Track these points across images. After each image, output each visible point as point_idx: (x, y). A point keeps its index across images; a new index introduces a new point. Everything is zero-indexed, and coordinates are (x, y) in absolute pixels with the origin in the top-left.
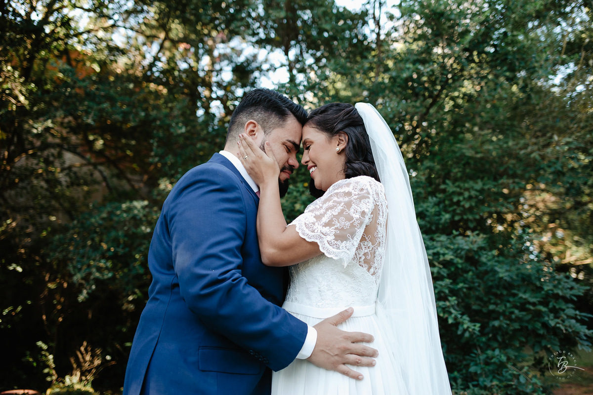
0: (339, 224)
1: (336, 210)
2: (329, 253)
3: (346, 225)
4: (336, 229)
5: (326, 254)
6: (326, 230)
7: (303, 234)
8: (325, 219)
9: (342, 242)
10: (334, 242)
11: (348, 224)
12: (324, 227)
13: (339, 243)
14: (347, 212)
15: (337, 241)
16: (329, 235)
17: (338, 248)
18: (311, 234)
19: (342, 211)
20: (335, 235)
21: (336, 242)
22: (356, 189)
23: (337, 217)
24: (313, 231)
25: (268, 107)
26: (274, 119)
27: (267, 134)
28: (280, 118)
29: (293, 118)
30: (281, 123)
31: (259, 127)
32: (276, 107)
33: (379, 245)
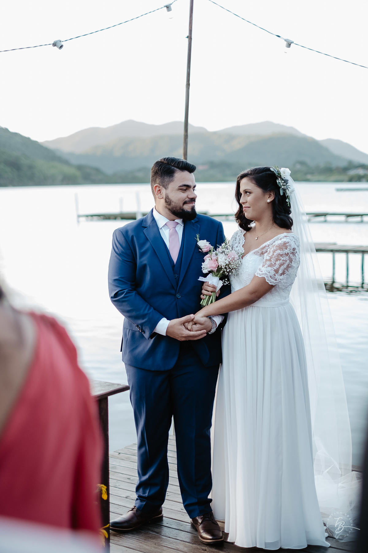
25: (162, 173)
26: (167, 179)
27: (167, 189)
28: (170, 176)
29: (178, 172)
30: (171, 179)
31: (161, 187)
32: (165, 171)
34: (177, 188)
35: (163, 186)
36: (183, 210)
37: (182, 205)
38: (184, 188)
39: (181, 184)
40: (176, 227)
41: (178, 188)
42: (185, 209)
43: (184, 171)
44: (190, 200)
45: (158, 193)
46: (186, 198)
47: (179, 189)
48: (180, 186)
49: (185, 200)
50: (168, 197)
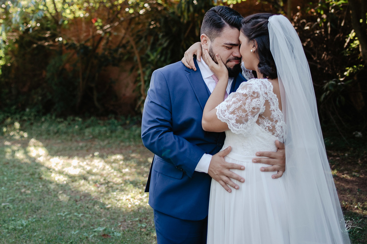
0: (238, 114)
2: (233, 130)
3: (243, 115)
4: (237, 116)
5: (232, 131)
6: (231, 116)
7: (220, 117)
8: (231, 109)
9: (240, 124)
10: (236, 124)
11: (244, 114)
13: (238, 124)
14: (243, 107)
17: (238, 128)
18: (223, 117)
19: (241, 106)
22: (250, 91)
25: (211, 24)
26: (214, 32)
27: (212, 42)
28: (218, 30)
29: (228, 28)
31: (208, 38)
32: (214, 24)
33: (277, 121)
34: (223, 44)
35: (210, 38)
37: (225, 62)
38: (230, 46)
42: (227, 66)
43: (234, 29)
45: (204, 43)
46: (230, 56)
48: (226, 44)
49: (229, 58)
50: (212, 50)
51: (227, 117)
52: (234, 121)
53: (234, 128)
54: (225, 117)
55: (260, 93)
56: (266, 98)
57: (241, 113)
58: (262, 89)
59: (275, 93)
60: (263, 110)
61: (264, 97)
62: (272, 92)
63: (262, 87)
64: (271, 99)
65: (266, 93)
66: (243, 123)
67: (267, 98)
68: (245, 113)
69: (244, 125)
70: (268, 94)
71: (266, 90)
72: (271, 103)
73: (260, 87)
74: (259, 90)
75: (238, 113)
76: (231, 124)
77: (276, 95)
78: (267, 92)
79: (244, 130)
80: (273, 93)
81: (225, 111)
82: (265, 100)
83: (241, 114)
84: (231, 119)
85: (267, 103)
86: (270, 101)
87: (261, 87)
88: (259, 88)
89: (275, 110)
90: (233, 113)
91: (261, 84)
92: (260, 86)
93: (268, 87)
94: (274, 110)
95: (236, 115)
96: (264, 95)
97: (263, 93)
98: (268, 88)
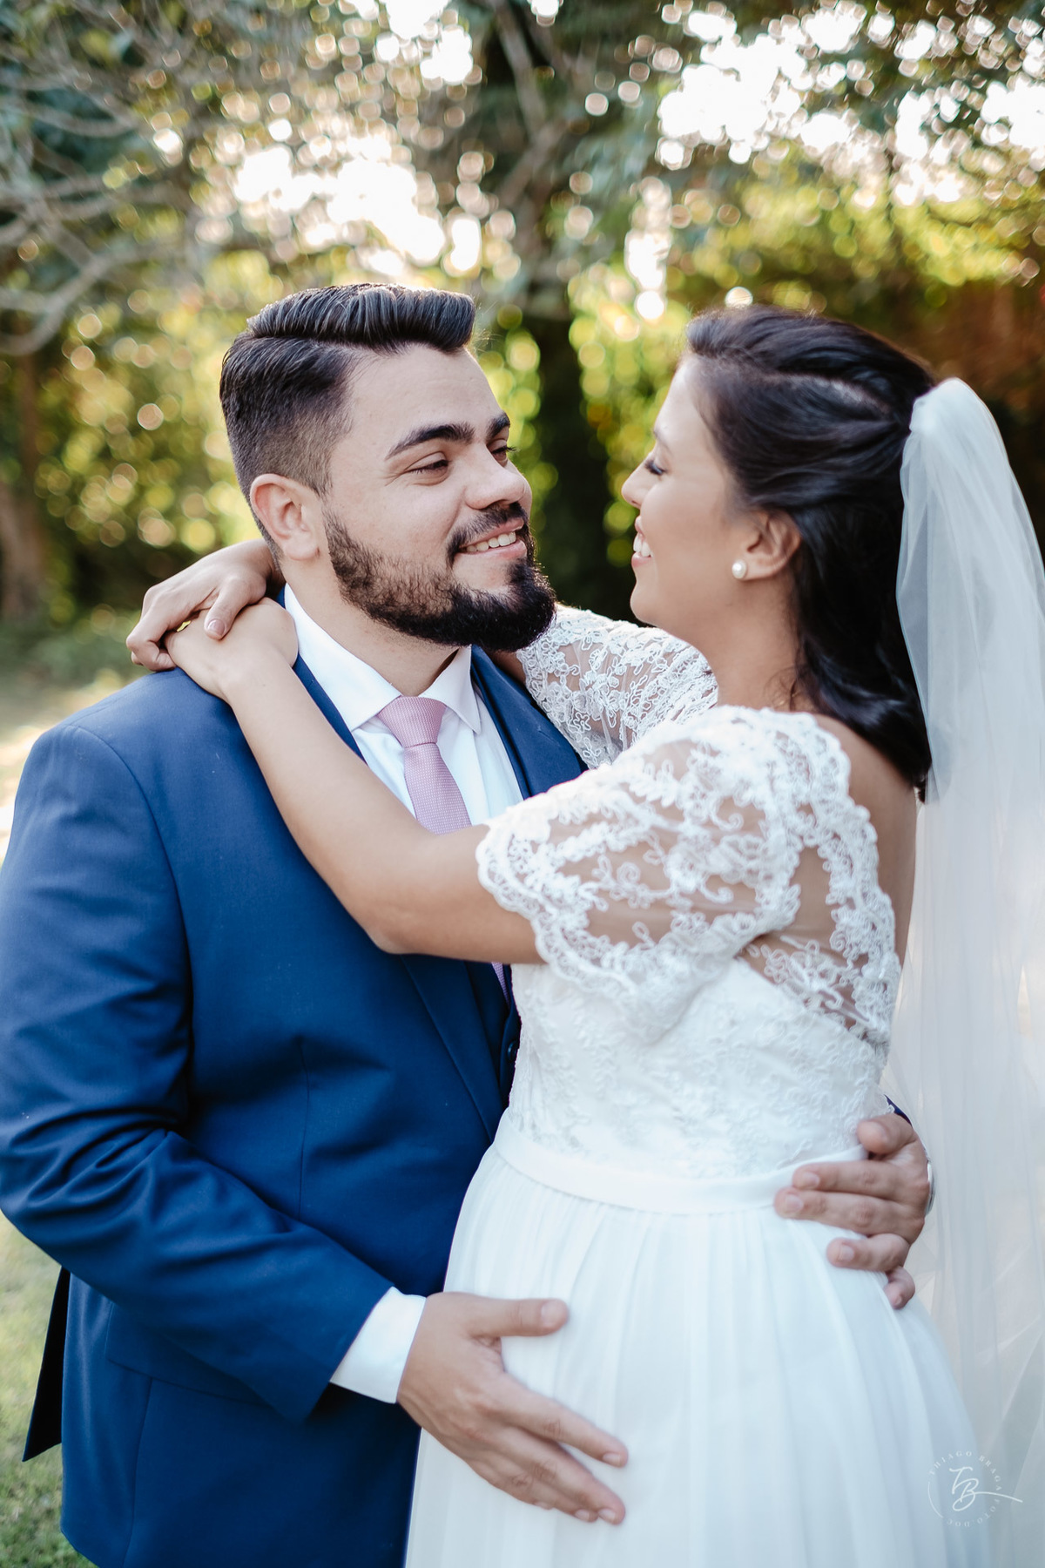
0: (613, 883)
1: (623, 834)
3: (640, 895)
4: (601, 893)
6: (566, 886)
7: (492, 875)
8: (574, 849)
9: (614, 942)
10: (584, 937)
11: (646, 894)
12: (560, 876)
13: (601, 942)
14: (656, 857)
15: (596, 934)
16: (570, 908)
17: (596, 962)
18: (514, 883)
20: (591, 914)
21: (591, 939)
22: (703, 796)
23: (616, 858)
24: (521, 877)
26: (307, 430)
27: (324, 491)
28: (321, 408)
29: (364, 365)
30: (332, 421)
33: (862, 960)
34: (384, 464)
36: (457, 597)
37: (439, 562)
38: (429, 452)
39: (403, 432)
40: (436, 737)
41: (391, 461)
42: (464, 586)
43: (400, 349)
44: (482, 515)
45: (286, 527)
46: (457, 513)
47: (395, 467)
48: (401, 448)
49: (454, 529)
50: (344, 532)
51: (538, 887)
52: (574, 921)
53: (572, 956)
54: (529, 881)
55: (771, 807)
56: (802, 838)
57: (628, 884)
58: (782, 785)
59: (858, 802)
60: (785, 909)
61: (791, 831)
62: (841, 797)
63: (782, 769)
64: (836, 836)
65: (806, 809)
66: (633, 941)
67: (811, 837)
68: (653, 887)
69: (635, 957)
70: (819, 810)
71: (805, 789)
72: (834, 858)
73: (766, 771)
74: (758, 793)
75: (614, 876)
76: (556, 930)
77: (863, 813)
78: (814, 799)
79: (628, 983)
80: (849, 804)
81: (535, 846)
82: (800, 847)
83: (628, 886)
84: (560, 903)
85: (811, 868)
86: (826, 851)
87: (777, 772)
88: (758, 776)
89: (859, 900)
90: (579, 869)
91: (774, 754)
92: (771, 765)
93: (818, 764)
94: (850, 903)
95: (593, 885)
96: (796, 821)
97: (788, 807)
98: (817, 772)
